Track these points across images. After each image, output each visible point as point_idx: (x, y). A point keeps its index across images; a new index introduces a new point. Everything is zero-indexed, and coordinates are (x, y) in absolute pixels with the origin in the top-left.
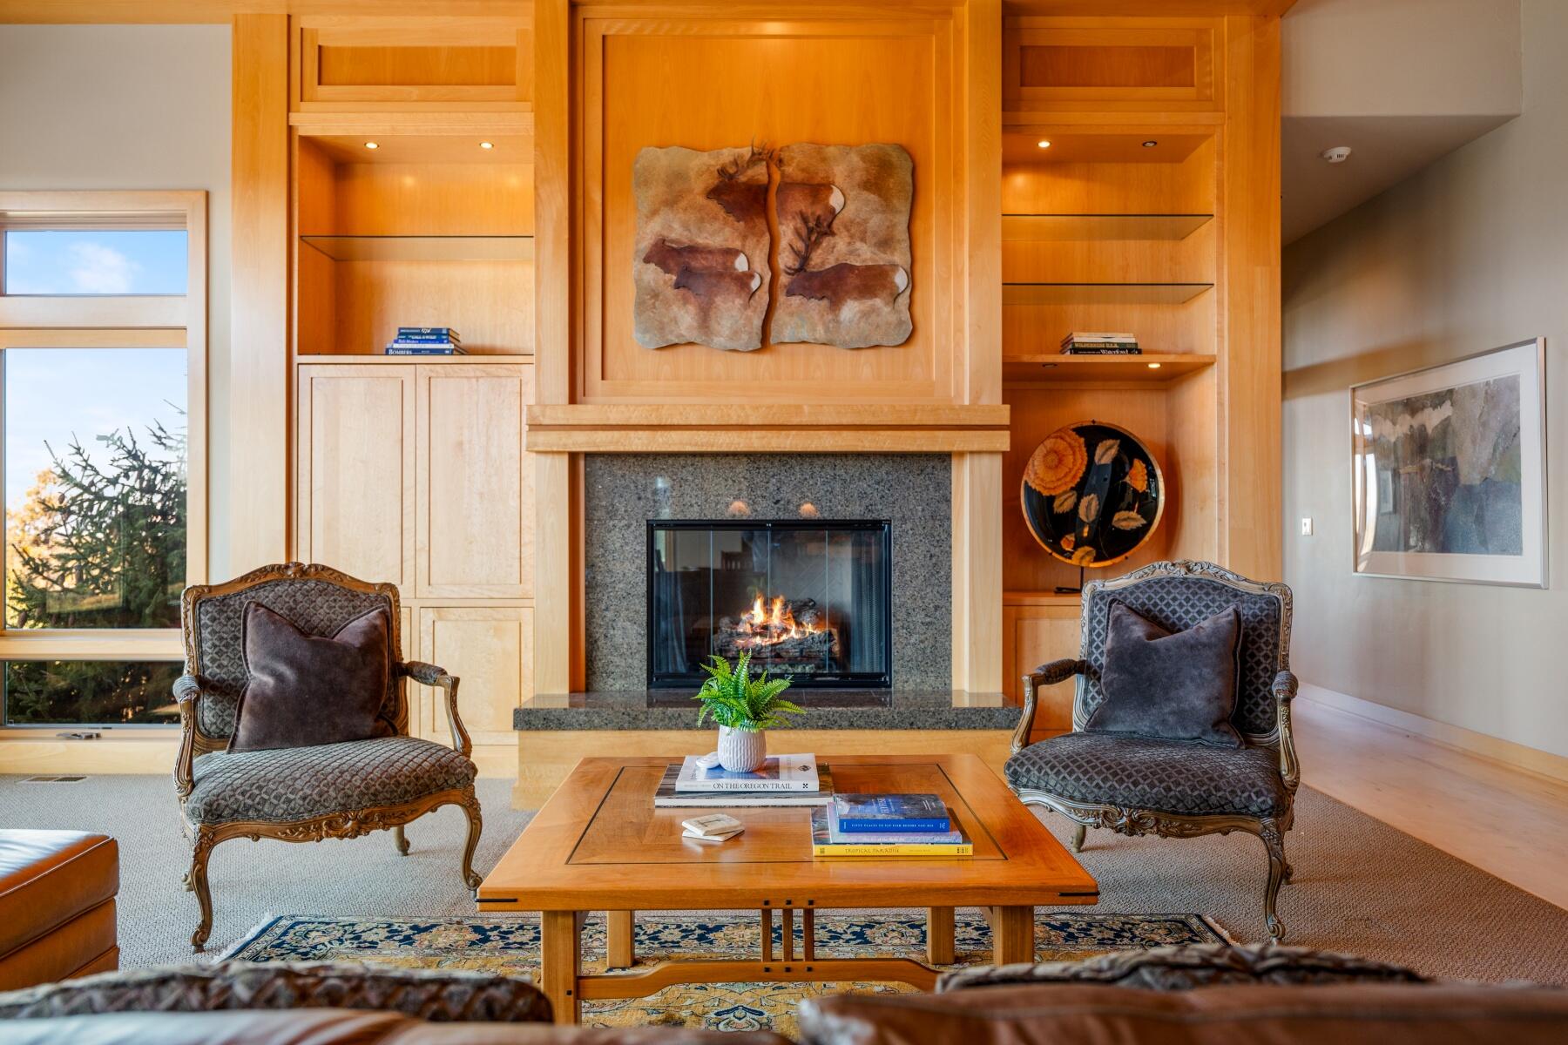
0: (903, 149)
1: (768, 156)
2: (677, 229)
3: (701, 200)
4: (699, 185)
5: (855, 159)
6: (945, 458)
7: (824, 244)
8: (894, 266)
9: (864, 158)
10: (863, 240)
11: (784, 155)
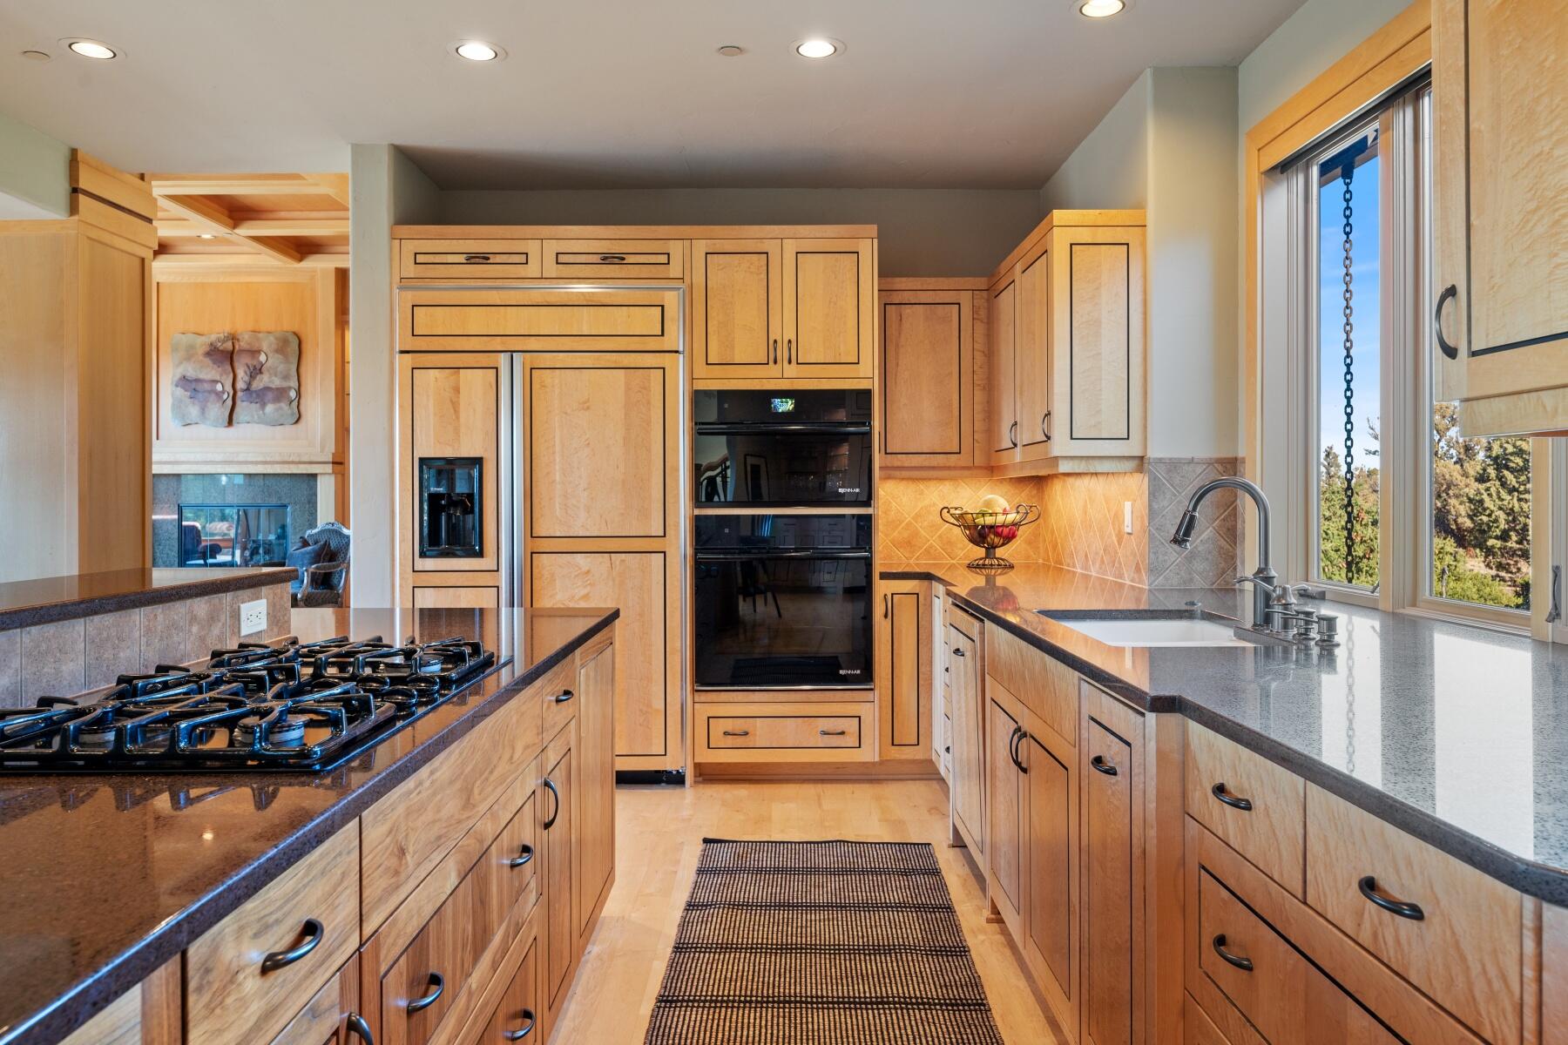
0: (295, 333)
1: (233, 338)
2: (191, 371)
3: (201, 358)
4: (201, 350)
5: (272, 338)
6: (314, 476)
7: (258, 378)
8: (290, 388)
9: (276, 339)
10: (276, 376)
11: (240, 338)
